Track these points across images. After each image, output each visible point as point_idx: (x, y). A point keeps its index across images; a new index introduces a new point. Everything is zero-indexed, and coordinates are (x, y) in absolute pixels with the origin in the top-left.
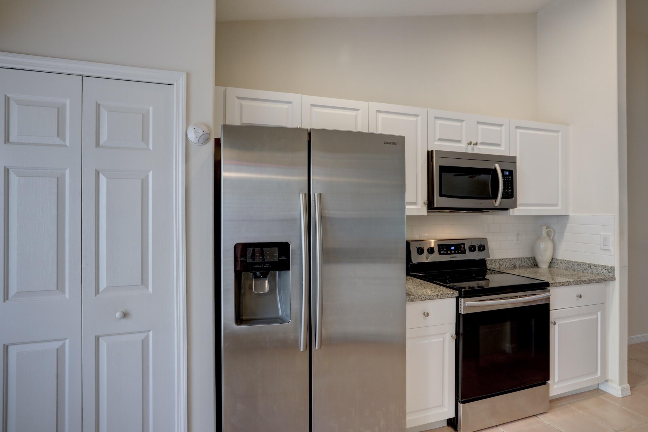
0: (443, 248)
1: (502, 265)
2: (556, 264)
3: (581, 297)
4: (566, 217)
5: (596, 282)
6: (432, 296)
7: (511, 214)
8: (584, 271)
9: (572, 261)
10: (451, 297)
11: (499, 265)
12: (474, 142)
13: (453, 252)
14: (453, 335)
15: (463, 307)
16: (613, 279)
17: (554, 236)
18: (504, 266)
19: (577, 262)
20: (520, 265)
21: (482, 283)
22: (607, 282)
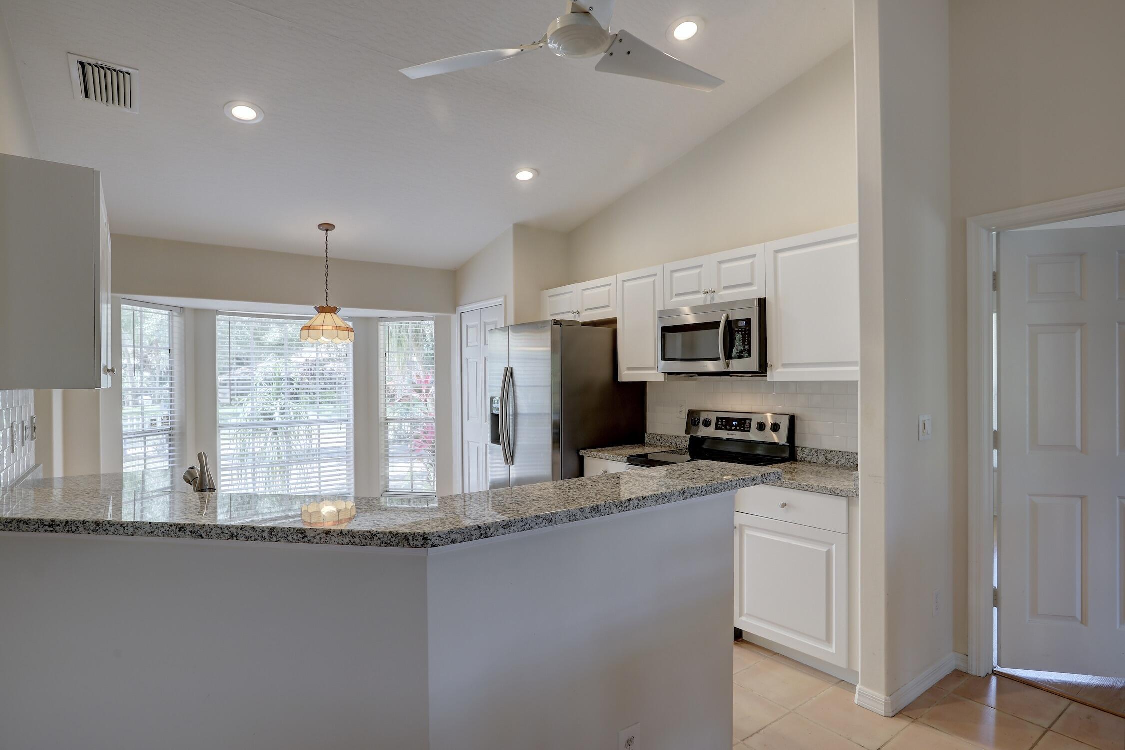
0: (722, 422)
11: (824, 459)
12: (709, 291)
13: (734, 428)
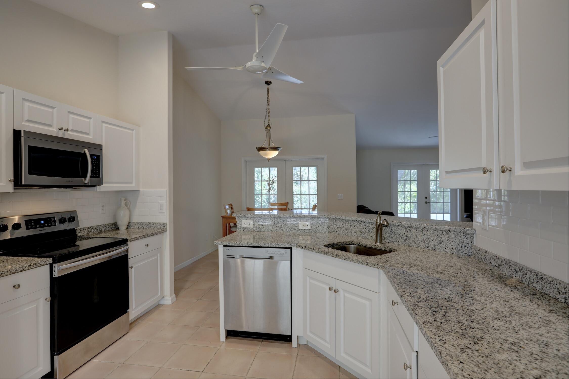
0: (31, 223)
1: (90, 232)
2: (131, 226)
3: (148, 245)
4: (138, 191)
5: (157, 234)
6: (24, 268)
7: (98, 190)
8: (150, 228)
9: (142, 223)
10: (45, 265)
11: (87, 232)
12: (64, 128)
13: (42, 225)
14: (47, 298)
15: (58, 271)
16: (166, 231)
17: (130, 205)
18: (92, 232)
19: (145, 223)
20: (105, 230)
21: (72, 249)
22: (163, 233)
